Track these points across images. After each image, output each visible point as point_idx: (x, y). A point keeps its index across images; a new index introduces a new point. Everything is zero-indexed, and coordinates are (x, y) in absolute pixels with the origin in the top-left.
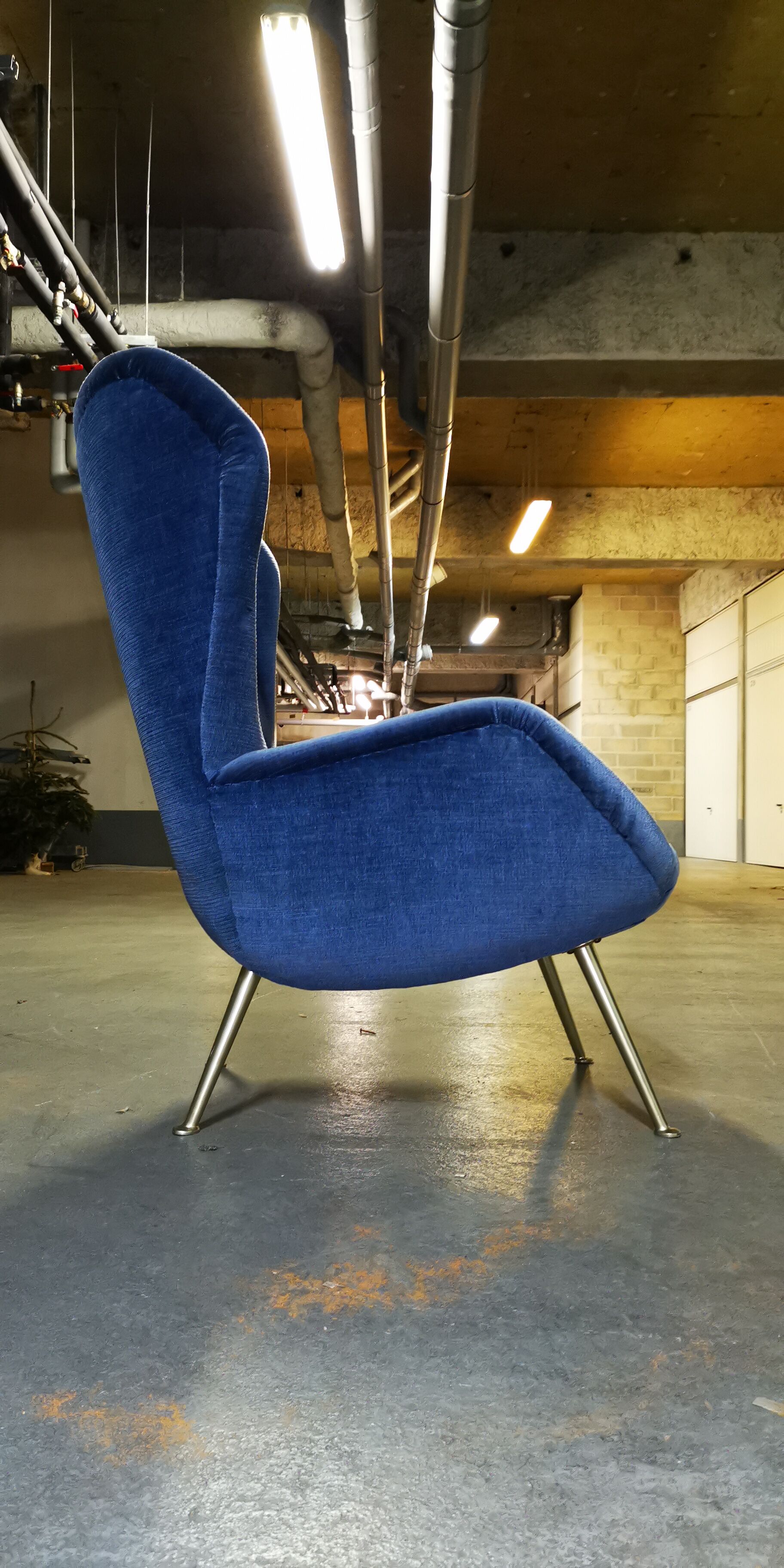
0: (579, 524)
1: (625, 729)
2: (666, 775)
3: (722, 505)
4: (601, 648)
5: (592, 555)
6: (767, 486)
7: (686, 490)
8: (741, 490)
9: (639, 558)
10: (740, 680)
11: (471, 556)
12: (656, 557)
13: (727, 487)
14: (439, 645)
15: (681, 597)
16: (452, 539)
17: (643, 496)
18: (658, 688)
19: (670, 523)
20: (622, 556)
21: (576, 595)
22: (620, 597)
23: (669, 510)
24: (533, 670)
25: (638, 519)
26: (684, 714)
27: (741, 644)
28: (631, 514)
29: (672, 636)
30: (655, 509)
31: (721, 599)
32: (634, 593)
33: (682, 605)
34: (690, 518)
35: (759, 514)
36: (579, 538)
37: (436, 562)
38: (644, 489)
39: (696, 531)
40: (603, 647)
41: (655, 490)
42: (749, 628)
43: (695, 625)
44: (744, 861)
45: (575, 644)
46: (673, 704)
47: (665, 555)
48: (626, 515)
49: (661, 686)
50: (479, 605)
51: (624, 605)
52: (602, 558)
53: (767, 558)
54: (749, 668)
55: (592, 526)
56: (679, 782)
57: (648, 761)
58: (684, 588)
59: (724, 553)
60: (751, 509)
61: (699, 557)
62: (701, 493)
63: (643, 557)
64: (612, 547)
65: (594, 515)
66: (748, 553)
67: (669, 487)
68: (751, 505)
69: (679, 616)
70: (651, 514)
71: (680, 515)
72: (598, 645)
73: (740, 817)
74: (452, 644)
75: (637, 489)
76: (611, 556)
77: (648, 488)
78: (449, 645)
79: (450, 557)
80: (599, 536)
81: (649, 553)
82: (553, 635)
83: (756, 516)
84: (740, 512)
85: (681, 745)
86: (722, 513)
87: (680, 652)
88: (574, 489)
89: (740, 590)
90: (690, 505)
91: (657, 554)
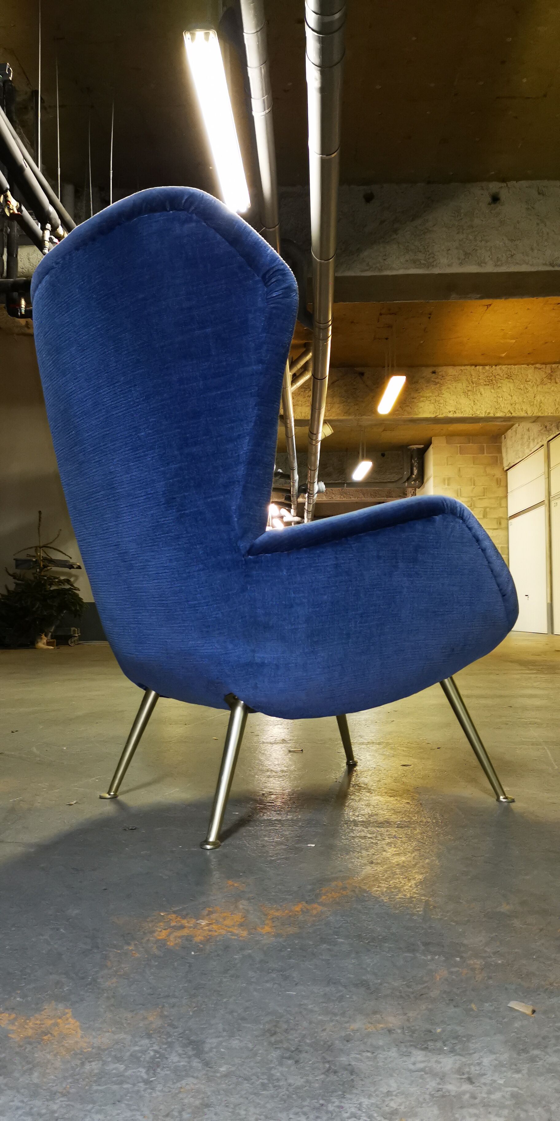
0: (427, 393)
3: (530, 377)
5: (437, 414)
7: (504, 367)
8: (544, 366)
9: (471, 416)
10: (547, 502)
11: (350, 417)
12: (483, 415)
13: (533, 364)
14: (330, 482)
15: (503, 444)
16: (337, 406)
17: (473, 373)
18: (488, 509)
19: (493, 391)
20: (458, 415)
21: (428, 445)
22: (459, 445)
23: (491, 382)
25: (470, 388)
26: (507, 528)
27: (547, 476)
28: (464, 385)
29: (497, 472)
30: (482, 381)
31: (532, 445)
32: (469, 443)
33: (504, 450)
34: (507, 387)
36: (428, 402)
37: (325, 422)
38: (473, 367)
39: (512, 396)
40: (447, 481)
41: (481, 367)
42: (552, 465)
43: (513, 464)
44: (552, 633)
45: (428, 480)
46: (499, 521)
47: (489, 413)
48: (460, 386)
49: (491, 508)
50: (359, 453)
51: (462, 451)
52: (445, 417)
54: (553, 493)
55: (437, 394)
58: (505, 438)
59: (532, 411)
60: (551, 379)
61: (514, 415)
62: (515, 369)
63: (474, 416)
64: (452, 409)
65: (438, 386)
66: (549, 411)
67: (491, 365)
68: (550, 377)
69: (502, 459)
70: (478, 384)
71: (500, 385)
72: (444, 480)
73: (549, 601)
74: (340, 481)
75: (468, 367)
76: (451, 415)
77: (476, 366)
78: (337, 482)
79: (336, 418)
80: (442, 401)
81: (478, 413)
82: (412, 473)
83: (555, 384)
84: (542, 383)
86: (530, 383)
87: (503, 483)
88: (423, 368)
89: (544, 438)
90: (507, 378)
91: (484, 413)
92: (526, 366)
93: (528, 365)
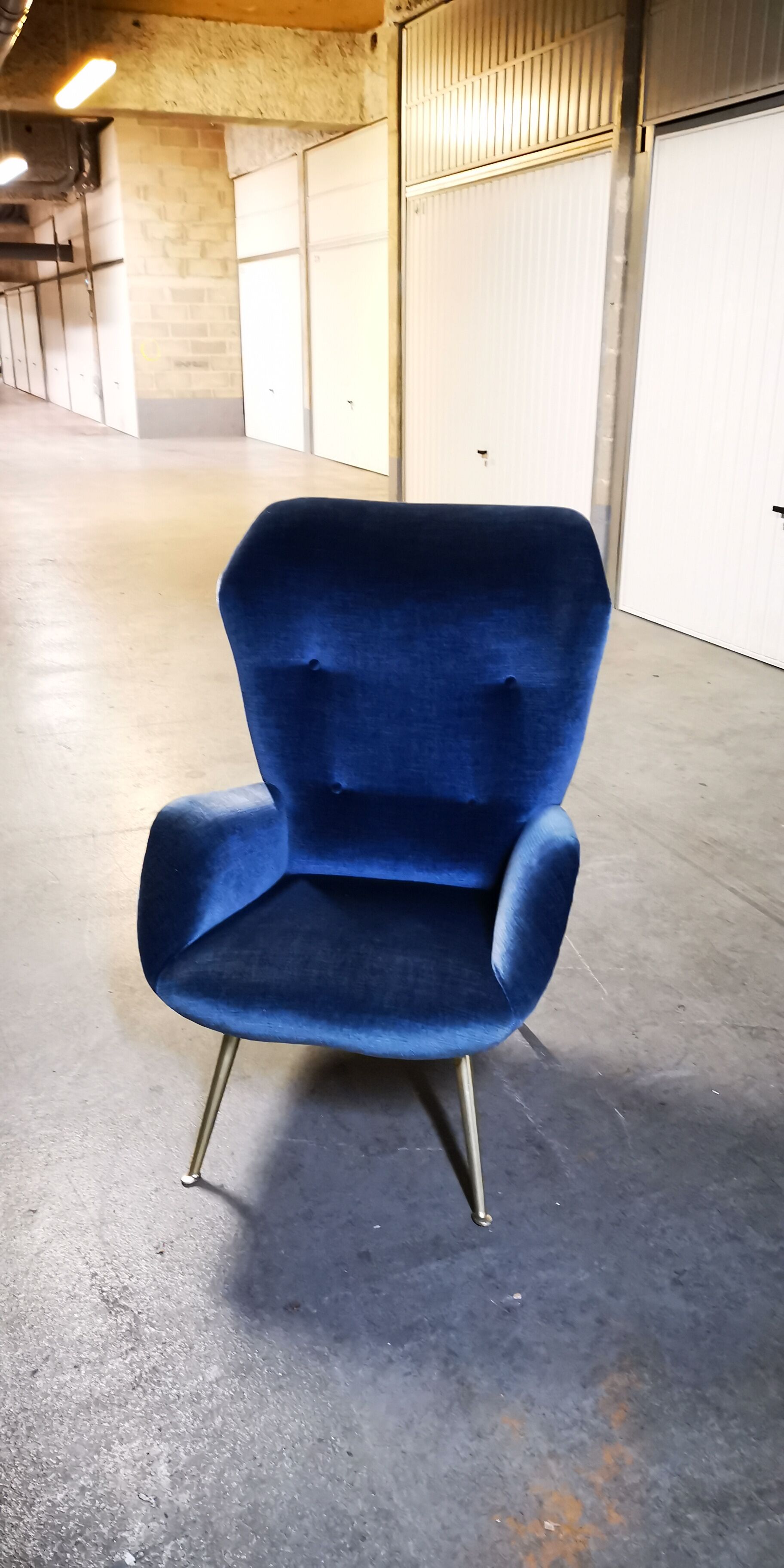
0: (128, 62)
1: (175, 293)
2: (221, 347)
3: (288, 50)
4: (142, 193)
6: (335, 30)
7: (248, 27)
8: (307, 32)
9: (200, 112)
10: (303, 251)
12: (219, 113)
13: (291, 27)
17: (200, 32)
18: (207, 244)
19: (232, 70)
20: (180, 109)
21: (106, 120)
22: (158, 128)
23: (228, 52)
24: (55, 202)
25: (197, 61)
26: (237, 277)
27: (303, 209)
28: (188, 54)
29: (219, 181)
30: (214, 50)
31: (277, 148)
34: (254, 64)
35: (327, 65)
36: (130, 81)
38: (201, 22)
39: (261, 82)
40: (143, 191)
41: (212, 23)
42: (311, 192)
43: (246, 172)
44: (312, 453)
45: (109, 183)
46: (224, 263)
47: (228, 110)
48: (182, 55)
49: (211, 242)
53: (337, 122)
54: (313, 239)
55: (146, 67)
56: (235, 354)
57: (202, 330)
59: (293, 113)
60: (319, 57)
61: (266, 116)
62: (265, 32)
63: (205, 112)
64: (170, 97)
65: (143, 52)
66: (317, 114)
67: (228, 22)
68: (318, 52)
69: (224, 155)
70: (209, 55)
71: (242, 59)
72: (138, 189)
73: (307, 406)
75: (192, 21)
76: (168, 109)
77: (204, 20)
80: (153, 81)
81: (211, 107)
82: (81, 168)
83: (325, 67)
84: (307, 62)
85: (235, 312)
86: (288, 61)
87: (228, 201)
88: (120, 14)
89: (299, 144)
90: (254, 48)
91: (220, 109)
92: (282, 29)
93: (285, 28)
